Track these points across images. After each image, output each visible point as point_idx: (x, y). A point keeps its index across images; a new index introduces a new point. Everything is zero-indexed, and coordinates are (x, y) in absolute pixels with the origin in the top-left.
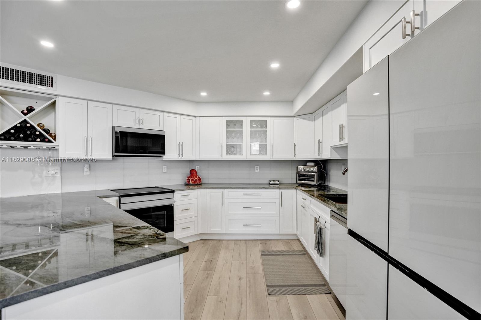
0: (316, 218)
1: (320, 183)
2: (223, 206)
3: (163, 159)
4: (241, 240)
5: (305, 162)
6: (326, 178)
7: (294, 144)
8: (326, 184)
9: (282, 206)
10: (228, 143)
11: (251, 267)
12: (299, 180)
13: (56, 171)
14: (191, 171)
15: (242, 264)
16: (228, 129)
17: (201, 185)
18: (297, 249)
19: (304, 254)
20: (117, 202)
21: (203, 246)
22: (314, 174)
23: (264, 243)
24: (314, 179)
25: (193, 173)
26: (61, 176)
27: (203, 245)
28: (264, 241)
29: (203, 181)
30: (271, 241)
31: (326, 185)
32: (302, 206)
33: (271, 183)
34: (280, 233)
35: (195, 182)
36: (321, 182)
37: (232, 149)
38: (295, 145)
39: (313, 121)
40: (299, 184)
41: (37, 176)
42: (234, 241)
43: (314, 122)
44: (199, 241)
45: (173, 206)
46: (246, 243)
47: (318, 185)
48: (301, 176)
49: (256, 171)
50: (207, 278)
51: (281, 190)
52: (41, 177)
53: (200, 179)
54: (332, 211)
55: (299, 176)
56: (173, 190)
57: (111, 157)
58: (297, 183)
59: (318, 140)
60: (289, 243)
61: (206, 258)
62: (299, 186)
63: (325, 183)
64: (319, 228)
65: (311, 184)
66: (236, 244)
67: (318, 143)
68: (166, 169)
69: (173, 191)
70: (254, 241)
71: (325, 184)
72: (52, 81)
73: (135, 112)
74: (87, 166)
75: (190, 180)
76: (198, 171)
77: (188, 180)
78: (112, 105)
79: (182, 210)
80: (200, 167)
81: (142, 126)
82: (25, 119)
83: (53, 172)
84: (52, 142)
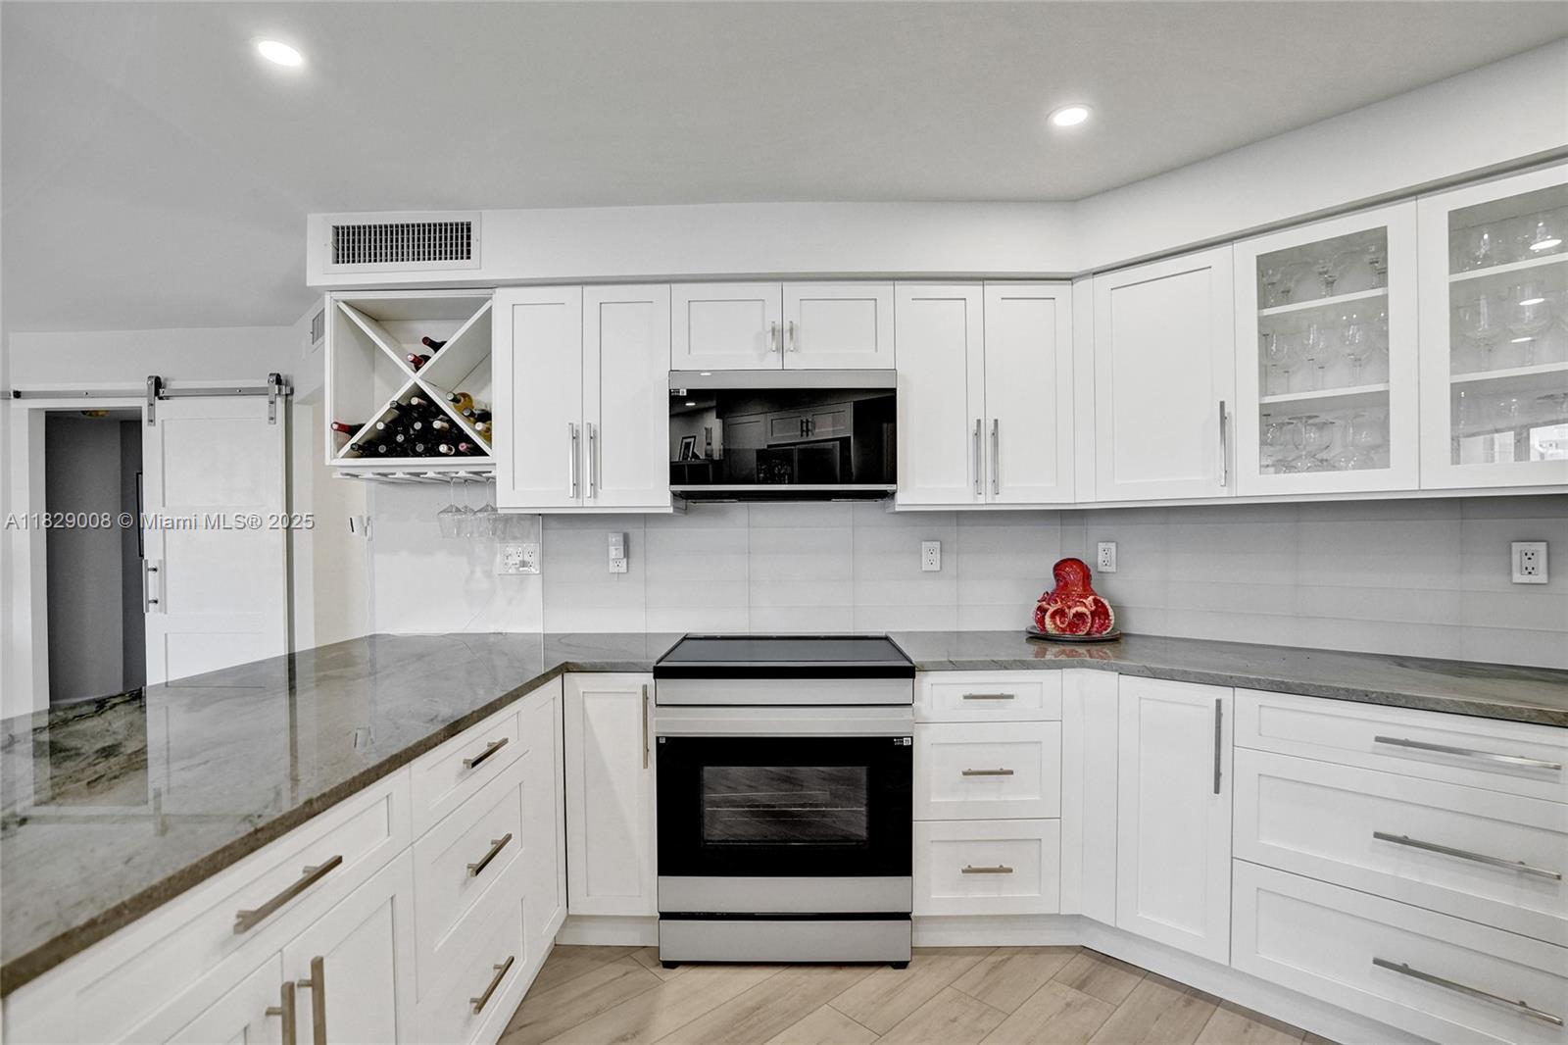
2: (1217, 791)
3: (897, 509)
13: (527, 558)
14: (1059, 568)
16: (1268, 312)
17: (1114, 640)
20: (645, 693)
21: (1068, 1005)
25: (1073, 575)
26: (542, 573)
27: (1072, 994)
29: (1138, 623)
35: (1073, 626)
37: (1313, 435)
41: (479, 574)
44: (1063, 959)
45: (911, 746)
49: (1518, 578)
52: (488, 574)
53: (1100, 611)
56: (916, 659)
57: (667, 503)
68: (937, 556)
69: (910, 671)
72: (468, 237)
73: (763, 301)
74: (615, 540)
75: (1048, 614)
76: (1103, 569)
77: (1042, 610)
78: (668, 286)
79: (965, 774)
80: (1117, 547)
81: (793, 361)
82: (415, 383)
83: (517, 560)
84: (483, 453)
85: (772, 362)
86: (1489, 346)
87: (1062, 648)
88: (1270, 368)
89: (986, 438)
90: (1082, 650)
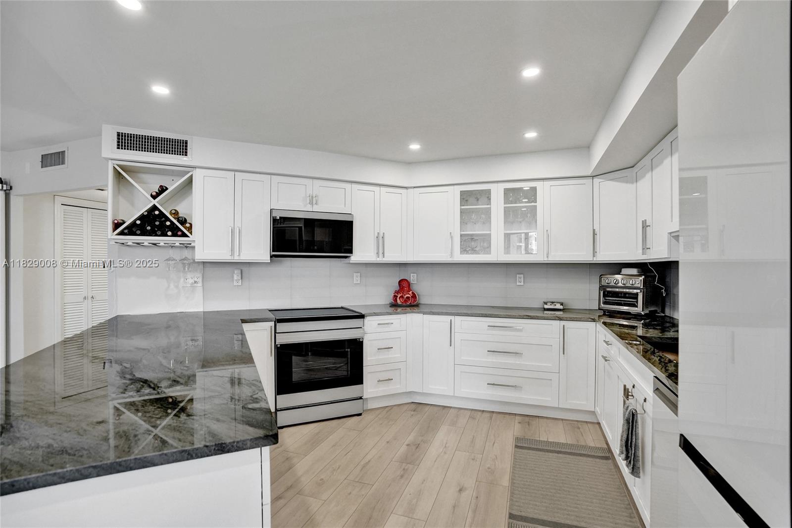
0: (627, 387)
1: (650, 311)
2: (451, 346)
3: (351, 262)
4: (483, 411)
5: (617, 267)
6: (667, 299)
7: (594, 230)
8: (668, 312)
9: (564, 354)
10: (463, 233)
11: (489, 468)
12: (605, 303)
13: (196, 279)
14: (400, 282)
15: (473, 459)
16: (462, 207)
17: (417, 306)
18: (592, 444)
19: (607, 458)
20: (271, 329)
21: (412, 415)
22: (635, 291)
23: (526, 422)
24: (637, 302)
25: (404, 285)
26: (203, 286)
27: (412, 413)
28: (527, 419)
29: (423, 300)
30: (541, 420)
31: (666, 316)
32: (604, 358)
33: (546, 307)
34: (560, 407)
35: (406, 301)
36: (652, 309)
37: (473, 243)
38: (594, 234)
39: (632, 183)
40: (604, 312)
41: (172, 286)
42: (469, 413)
43: (635, 184)
44: (408, 405)
45: (363, 341)
46: (491, 418)
47: (646, 314)
48: (609, 294)
49: (518, 284)
50: (402, 476)
51: (563, 323)
52: (177, 287)
53: (414, 296)
54: (656, 377)
55: (604, 296)
56: (363, 313)
57: (267, 258)
58: (599, 309)
59: (643, 221)
60: (579, 428)
61: (411, 438)
62: (604, 315)
63: (663, 311)
64: (628, 411)
65: (630, 313)
66: (472, 418)
67: (643, 228)
68: (359, 278)
69: (362, 316)
70: (507, 416)
71: (664, 313)
72: (186, 146)
73: (306, 185)
74: (237, 272)
75: (398, 297)
76: (414, 282)
77: (395, 297)
78: (270, 176)
79: (378, 349)
80: (417, 276)
81: (316, 208)
82: (154, 204)
83: (192, 281)
84: (187, 236)
85: (309, 208)
86: (512, 223)
87: (402, 308)
88: (463, 222)
89: (380, 240)
90: (408, 309)
